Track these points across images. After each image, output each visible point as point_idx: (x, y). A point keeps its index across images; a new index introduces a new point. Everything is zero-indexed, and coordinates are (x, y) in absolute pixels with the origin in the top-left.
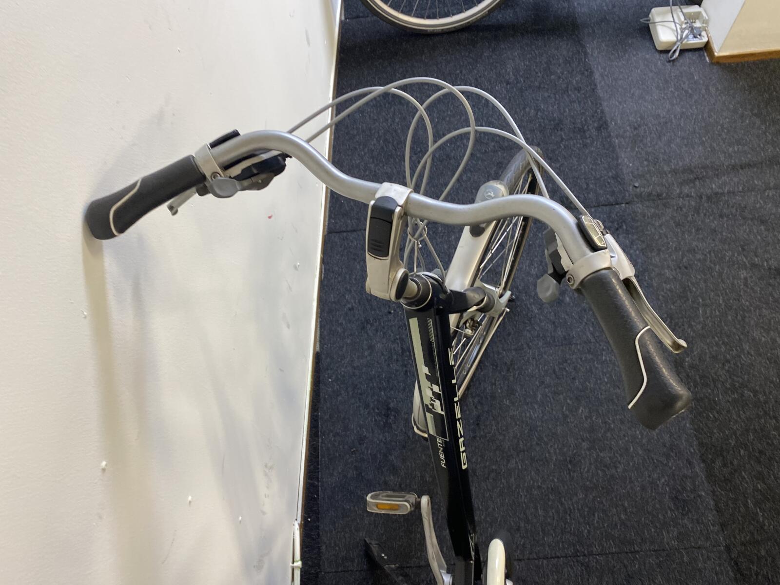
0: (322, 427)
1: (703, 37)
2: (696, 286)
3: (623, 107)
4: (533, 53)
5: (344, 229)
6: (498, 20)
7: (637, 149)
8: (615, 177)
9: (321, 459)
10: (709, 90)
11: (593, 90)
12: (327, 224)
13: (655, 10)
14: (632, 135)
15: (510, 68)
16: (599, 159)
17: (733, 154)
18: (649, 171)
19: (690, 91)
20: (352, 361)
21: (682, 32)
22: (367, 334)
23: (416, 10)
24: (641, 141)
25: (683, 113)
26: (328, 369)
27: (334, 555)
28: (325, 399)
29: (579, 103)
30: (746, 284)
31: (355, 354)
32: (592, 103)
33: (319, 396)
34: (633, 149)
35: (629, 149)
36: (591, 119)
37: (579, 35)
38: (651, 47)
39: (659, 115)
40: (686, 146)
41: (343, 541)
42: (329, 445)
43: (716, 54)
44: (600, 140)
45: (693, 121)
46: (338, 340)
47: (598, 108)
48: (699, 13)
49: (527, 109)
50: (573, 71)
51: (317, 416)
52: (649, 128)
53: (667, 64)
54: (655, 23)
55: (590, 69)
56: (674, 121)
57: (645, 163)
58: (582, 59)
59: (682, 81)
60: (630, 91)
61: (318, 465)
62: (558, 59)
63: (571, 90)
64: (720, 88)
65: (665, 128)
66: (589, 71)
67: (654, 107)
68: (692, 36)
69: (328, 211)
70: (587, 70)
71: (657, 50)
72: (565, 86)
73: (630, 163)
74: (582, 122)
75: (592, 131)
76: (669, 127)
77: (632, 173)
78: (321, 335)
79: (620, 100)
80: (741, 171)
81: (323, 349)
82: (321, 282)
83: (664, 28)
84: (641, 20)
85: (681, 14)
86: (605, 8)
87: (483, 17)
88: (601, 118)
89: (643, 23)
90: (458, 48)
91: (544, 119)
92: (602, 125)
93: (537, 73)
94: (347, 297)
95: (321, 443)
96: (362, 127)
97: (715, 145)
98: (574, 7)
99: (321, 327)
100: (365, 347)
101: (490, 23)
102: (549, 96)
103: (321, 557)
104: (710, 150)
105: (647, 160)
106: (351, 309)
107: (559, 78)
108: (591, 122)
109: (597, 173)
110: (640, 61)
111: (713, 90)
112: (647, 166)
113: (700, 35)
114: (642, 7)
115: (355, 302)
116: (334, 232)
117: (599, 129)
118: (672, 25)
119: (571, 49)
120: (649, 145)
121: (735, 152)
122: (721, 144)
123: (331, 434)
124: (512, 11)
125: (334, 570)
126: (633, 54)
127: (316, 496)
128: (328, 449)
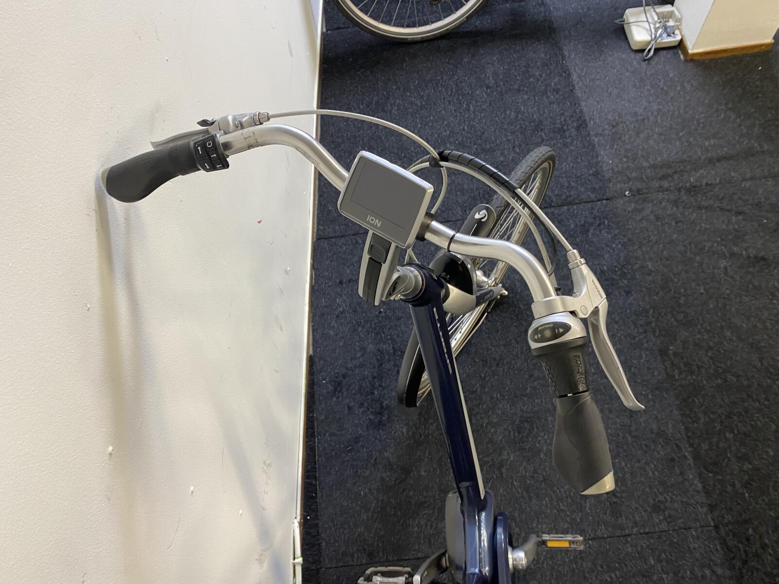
0: (318, 428)
1: (677, 35)
2: (677, 276)
3: (601, 106)
4: (511, 56)
5: (333, 235)
6: (476, 26)
7: (615, 146)
8: (596, 174)
9: (318, 458)
10: (684, 87)
11: (572, 90)
12: (315, 230)
13: (628, 11)
14: (610, 133)
15: (489, 71)
16: (579, 157)
17: (709, 148)
18: (628, 167)
19: (665, 88)
20: (345, 362)
21: (656, 31)
22: (359, 336)
23: (396, 20)
24: (620, 138)
25: (659, 110)
26: (321, 372)
27: (334, 551)
28: (320, 400)
29: (558, 104)
30: (726, 273)
31: (348, 356)
32: (571, 104)
33: (314, 397)
34: (612, 147)
35: (608, 147)
36: (570, 119)
37: (556, 39)
38: (627, 47)
39: (636, 113)
40: (664, 142)
41: (342, 537)
42: (326, 445)
43: (690, 51)
44: (580, 139)
45: (669, 118)
46: (331, 342)
47: (577, 108)
48: (672, 12)
49: (508, 112)
50: (551, 73)
51: (313, 417)
52: (627, 126)
53: (643, 63)
54: (629, 23)
55: (568, 70)
56: (651, 118)
57: (625, 160)
58: (559, 61)
59: (658, 79)
60: (607, 91)
61: (315, 464)
62: (536, 62)
63: (550, 91)
64: (694, 84)
65: (642, 125)
66: (567, 72)
67: (631, 105)
68: (666, 35)
69: (316, 218)
70: (565, 72)
71: (632, 50)
72: (544, 87)
73: (610, 160)
74: (561, 122)
75: (571, 130)
76: (646, 123)
77: (612, 169)
78: (313, 338)
79: (598, 99)
80: (718, 164)
81: (316, 352)
82: (312, 288)
83: (639, 28)
84: (616, 21)
85: (654, 14)
86: (580, 11)
87: (462, 24)
88: (580, 117)
89: (617, 24)
90: (438, 55)
91: (524, 121)
92: (581, 125)
93: (516, 76)
94: (338, 300)
95: (318, 443)
96: (347, 135)
97: (692, 140)
98: (550, 9)
99: (313, 330)
100: (358, 349)
101: (468, 29)
102: (528, 98)
103: (321, 553)
104: (686, 144)
105: (626, 157)
106: (342, 313)
107: (538, 80)
108: (570, 122)
109: (578, 172)
110: (616, 61)
111: (688, 86)
112: (626, 162)
113: (673, 33)
114: (616, 9)
115: (346, 306)
116: (324, 238)
117: (578, 128)
118: (646, 25)
119: (549, 52)
120: (627, 141)
121: (711, 146)
122: (698, 138)
123: (327, 434)
124: (490, 17)
125: (334, 566)
126: (609, 55)
127: (314, 495)
128: (324, 448)
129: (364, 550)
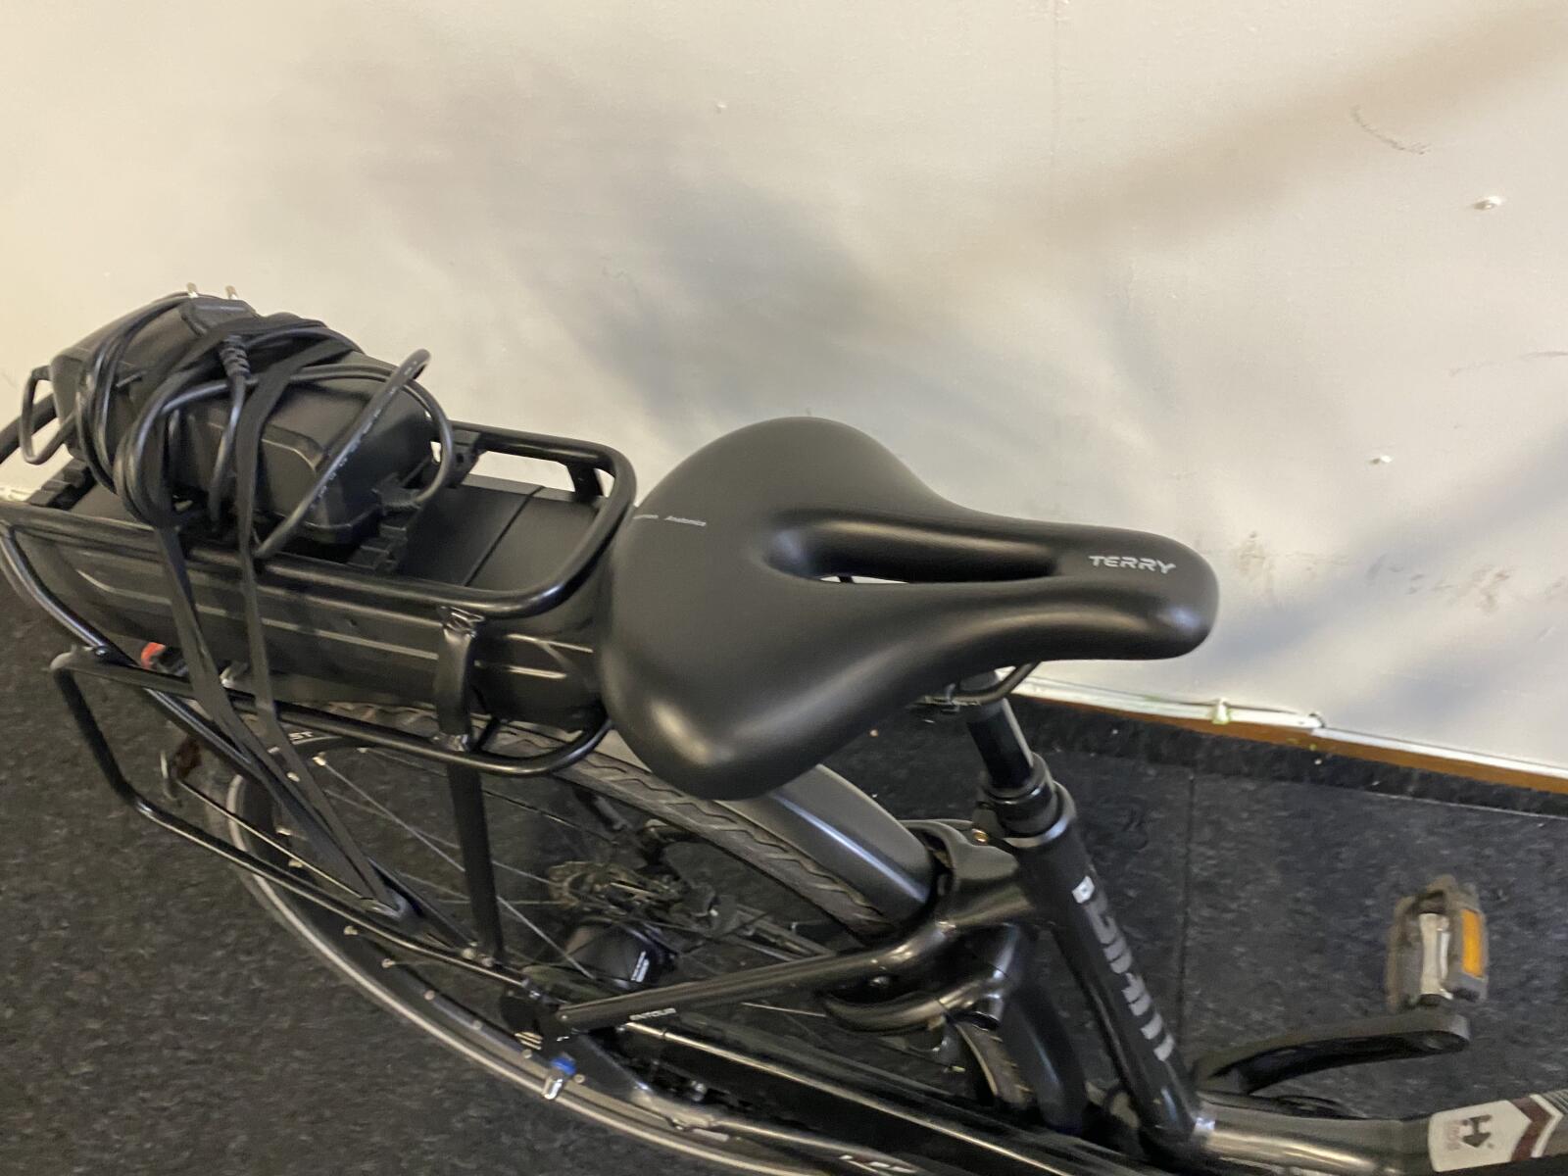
27: (1230, 807)
42: (1517, 837)
61: (1462, 801)
95: (1526, 821)
103: (1230, 776)
123: (1550, 846)
125: (1195, 800)
127: (1376, 783)
128: (1504, 831)
129: (1222, 875)
